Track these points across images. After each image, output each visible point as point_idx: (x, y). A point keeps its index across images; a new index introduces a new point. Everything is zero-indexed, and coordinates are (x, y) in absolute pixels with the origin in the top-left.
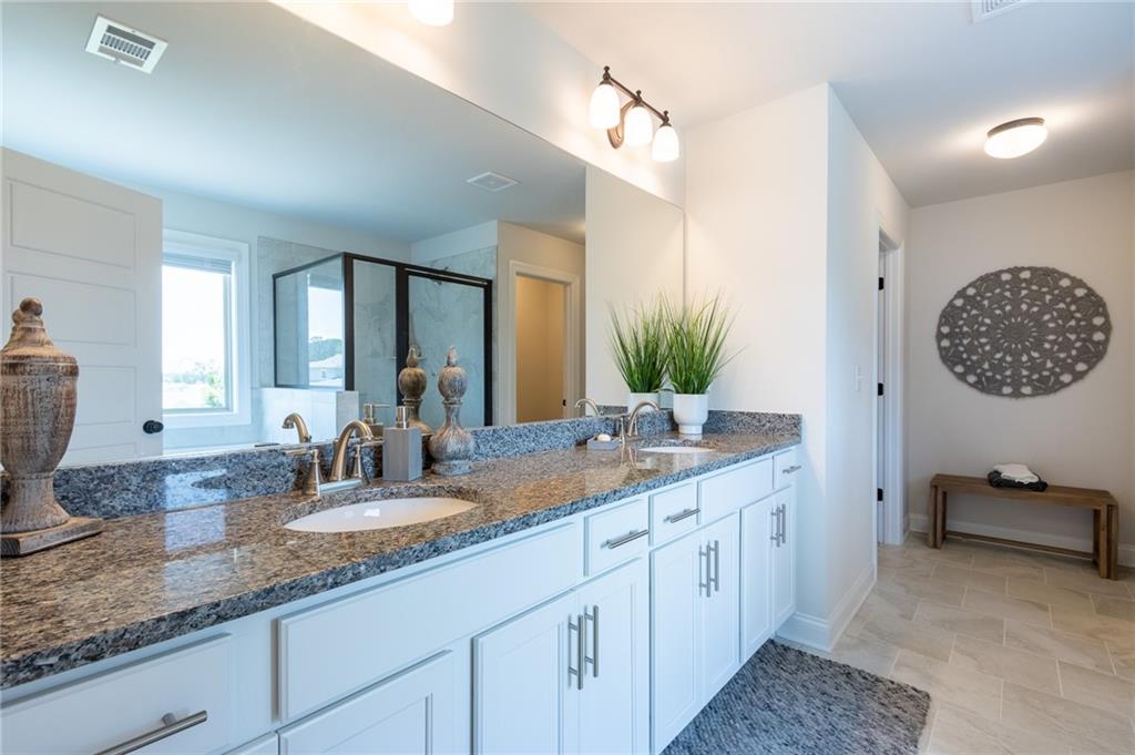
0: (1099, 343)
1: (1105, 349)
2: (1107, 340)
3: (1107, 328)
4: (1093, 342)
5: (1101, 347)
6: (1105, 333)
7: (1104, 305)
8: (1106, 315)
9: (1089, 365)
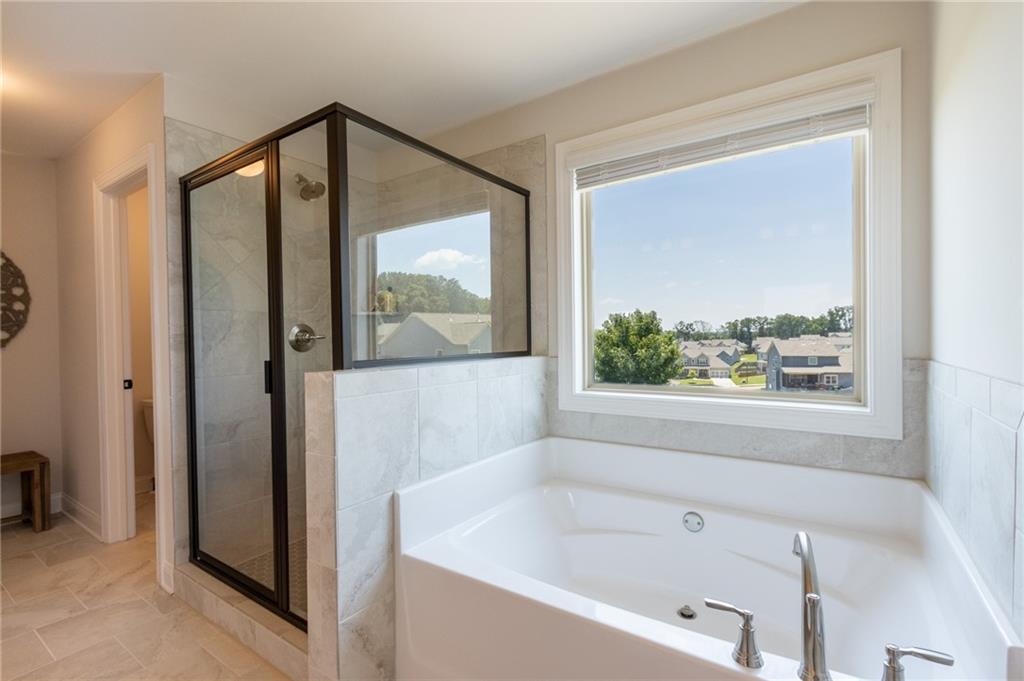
0: (20, 312)
1: (25, 317)
2: (27, 309)
3: (26, 299)
4: (13, 312)
5: (21, 317)
6: (24, 303)
7: (22, 277)
8: (24, 286)
9: (10, 333)
